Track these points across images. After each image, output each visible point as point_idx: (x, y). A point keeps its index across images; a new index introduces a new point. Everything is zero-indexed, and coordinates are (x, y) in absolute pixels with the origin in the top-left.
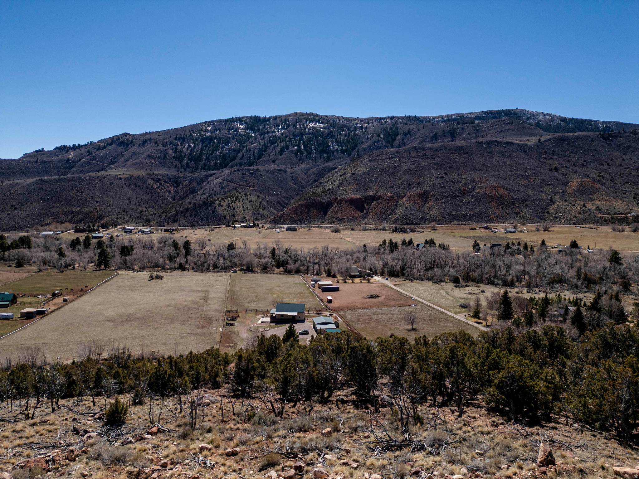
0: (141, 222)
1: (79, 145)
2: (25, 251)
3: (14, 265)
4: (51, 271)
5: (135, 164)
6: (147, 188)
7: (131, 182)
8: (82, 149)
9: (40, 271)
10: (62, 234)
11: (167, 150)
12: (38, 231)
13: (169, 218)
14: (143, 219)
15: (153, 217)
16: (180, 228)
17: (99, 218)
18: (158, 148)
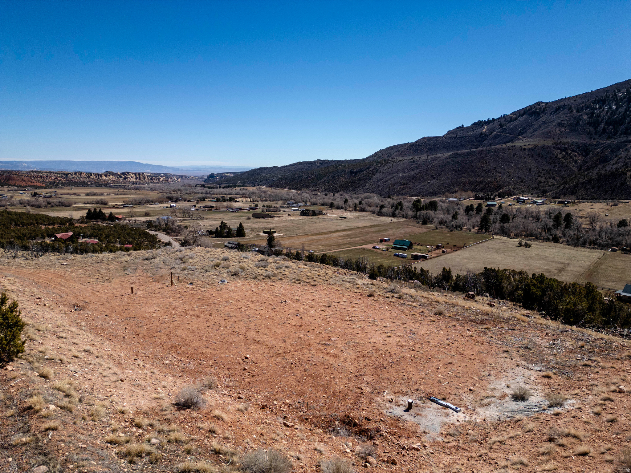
0: (537, 193)
1: (493, 118)
2: (431, 213)
3: (421, 223)
4: (444, 229)
5: (543, 133)
6: (551, 158)
7: (534, 152)
8: (495, 122)
9: (437, 229)
10: (464, 201)
11: (581, 115)
12: (447, 197)
13: (567, 189)
14: (540, 190)
15: (551, 188)
16: (576, 201)
17: (498, 187)
18: (572, 114)
